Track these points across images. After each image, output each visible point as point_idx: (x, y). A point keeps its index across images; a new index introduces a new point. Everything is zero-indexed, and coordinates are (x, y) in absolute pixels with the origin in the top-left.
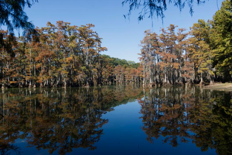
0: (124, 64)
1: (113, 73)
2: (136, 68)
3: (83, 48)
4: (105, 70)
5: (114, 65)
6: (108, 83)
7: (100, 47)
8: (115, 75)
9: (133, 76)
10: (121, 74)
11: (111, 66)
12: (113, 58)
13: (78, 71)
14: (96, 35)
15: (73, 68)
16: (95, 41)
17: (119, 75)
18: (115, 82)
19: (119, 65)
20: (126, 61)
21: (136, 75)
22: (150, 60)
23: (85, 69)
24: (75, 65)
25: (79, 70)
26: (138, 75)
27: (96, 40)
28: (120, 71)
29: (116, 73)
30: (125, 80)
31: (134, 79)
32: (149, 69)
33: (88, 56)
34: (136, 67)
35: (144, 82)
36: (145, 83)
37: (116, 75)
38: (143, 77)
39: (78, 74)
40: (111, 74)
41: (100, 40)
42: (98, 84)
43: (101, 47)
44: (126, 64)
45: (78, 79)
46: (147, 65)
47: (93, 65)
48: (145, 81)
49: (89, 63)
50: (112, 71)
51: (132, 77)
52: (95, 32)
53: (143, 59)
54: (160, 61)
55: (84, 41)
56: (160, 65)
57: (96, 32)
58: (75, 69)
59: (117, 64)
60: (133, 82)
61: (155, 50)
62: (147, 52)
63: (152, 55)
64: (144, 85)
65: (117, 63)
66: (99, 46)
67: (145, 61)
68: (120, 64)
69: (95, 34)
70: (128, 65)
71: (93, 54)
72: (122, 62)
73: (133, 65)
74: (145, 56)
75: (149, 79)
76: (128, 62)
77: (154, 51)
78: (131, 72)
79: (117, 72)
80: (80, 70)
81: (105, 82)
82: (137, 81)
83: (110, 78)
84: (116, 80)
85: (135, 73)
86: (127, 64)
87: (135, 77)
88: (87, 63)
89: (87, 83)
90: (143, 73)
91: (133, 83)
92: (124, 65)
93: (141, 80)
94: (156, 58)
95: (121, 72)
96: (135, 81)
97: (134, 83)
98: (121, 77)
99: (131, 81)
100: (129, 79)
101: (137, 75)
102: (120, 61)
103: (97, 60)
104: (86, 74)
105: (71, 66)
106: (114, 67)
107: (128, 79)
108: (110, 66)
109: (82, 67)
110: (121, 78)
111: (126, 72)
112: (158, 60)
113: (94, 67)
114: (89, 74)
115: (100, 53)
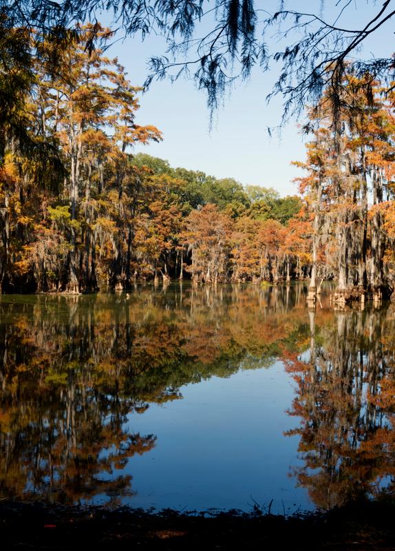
0: (230, 198)
1: (177, 236)
2: (283, 222)
3: (59, 127)
4: (144, 223)
5: (187, 205)
6: (156, 280)
7: (129, 124)
8: (187, 246)
9: (269, 257)
10: (215, 242)
11: (173, 207)
12: (181, 172)
13: (37, 227)
14: (117, 73)
15: (13, 210)
16: (111, 99)
17: (204, 247)
18: (188, 276)
19: (209, 206)
20: (237, 187)
21: (279, 253)
22: (341, 192)
23: (63, 218)
24: (22, 200)
25: (38, 222)
26: (288, 252)
27: (117, 95)
28: (212, 233)
29: (191, 238)
30: (231, 273)
31: (270, 268)
32: (337, 231)
33: (78, 162)
34: (280, 215)
35: (312, 284)
36: (319, 290)
37: (191, 246)
38: (308, 262)
39: (36, 240)
40: (168, 244)
41: (133, 93)
42: (114, 282)
43: (134, 127)
44: (237, 198)
45: (35, 258)
46: (330, 214)
47: (100, 201)
48: (317, 281)
49: (82, 195)
50: (175, 229)
51: (261, 261)
52: (111, 59)
53: (316, 185)
54: (384, 197)
55: (64, 98)
56: (383, 216)
57: (115, 62)
58: (24, 214)
59: (196, 201)
60: (264, 283)
61: (367, 149)
62: (334, 157)
63: (354, 171)
64: (311, 295)
65: (198, 195)
66: (126, 118)
67: (323, 193)
68: (213, 201)
69: (112, 69)
70: (248, 206)
71: (103, 154)
72: (221, 190)
73: (269, 208)
74: (322, 175)
75: (337, 270)
76: (245, 192)
77: (363, 154)
78: (259, 237)
79: (198, 234)
80: (44, 222)
81: (145, 275)
82: (285, 279)
83: (165, 261)
84: (191, 269)
85: (274, 244)
86: (243, 200)
87: (274, 262)
88: (74, 193)
89: (74, 279)
90: (311, 245)
91: (265, 285)
92: (231, 205)
93: (302, 276)
94: (370, 185)
95: (213, 237)
96: (276, 278)
97: (270, 285)
98: (214, 256)
99: (258, 276)
100: (249, 266)
101: (282, 253)
102: (213, 188)
103: (113, 179)
104: (68, 238)
105: (7, 203)
106: (185, 214)
107: (247, 269)
108: (166, 208)
109: (54, 207)
110: (213, 261)
111: (236, 238)
112: (379, 194)
113: (103, 211)
114: (81, 240)
115: (128, 150)
